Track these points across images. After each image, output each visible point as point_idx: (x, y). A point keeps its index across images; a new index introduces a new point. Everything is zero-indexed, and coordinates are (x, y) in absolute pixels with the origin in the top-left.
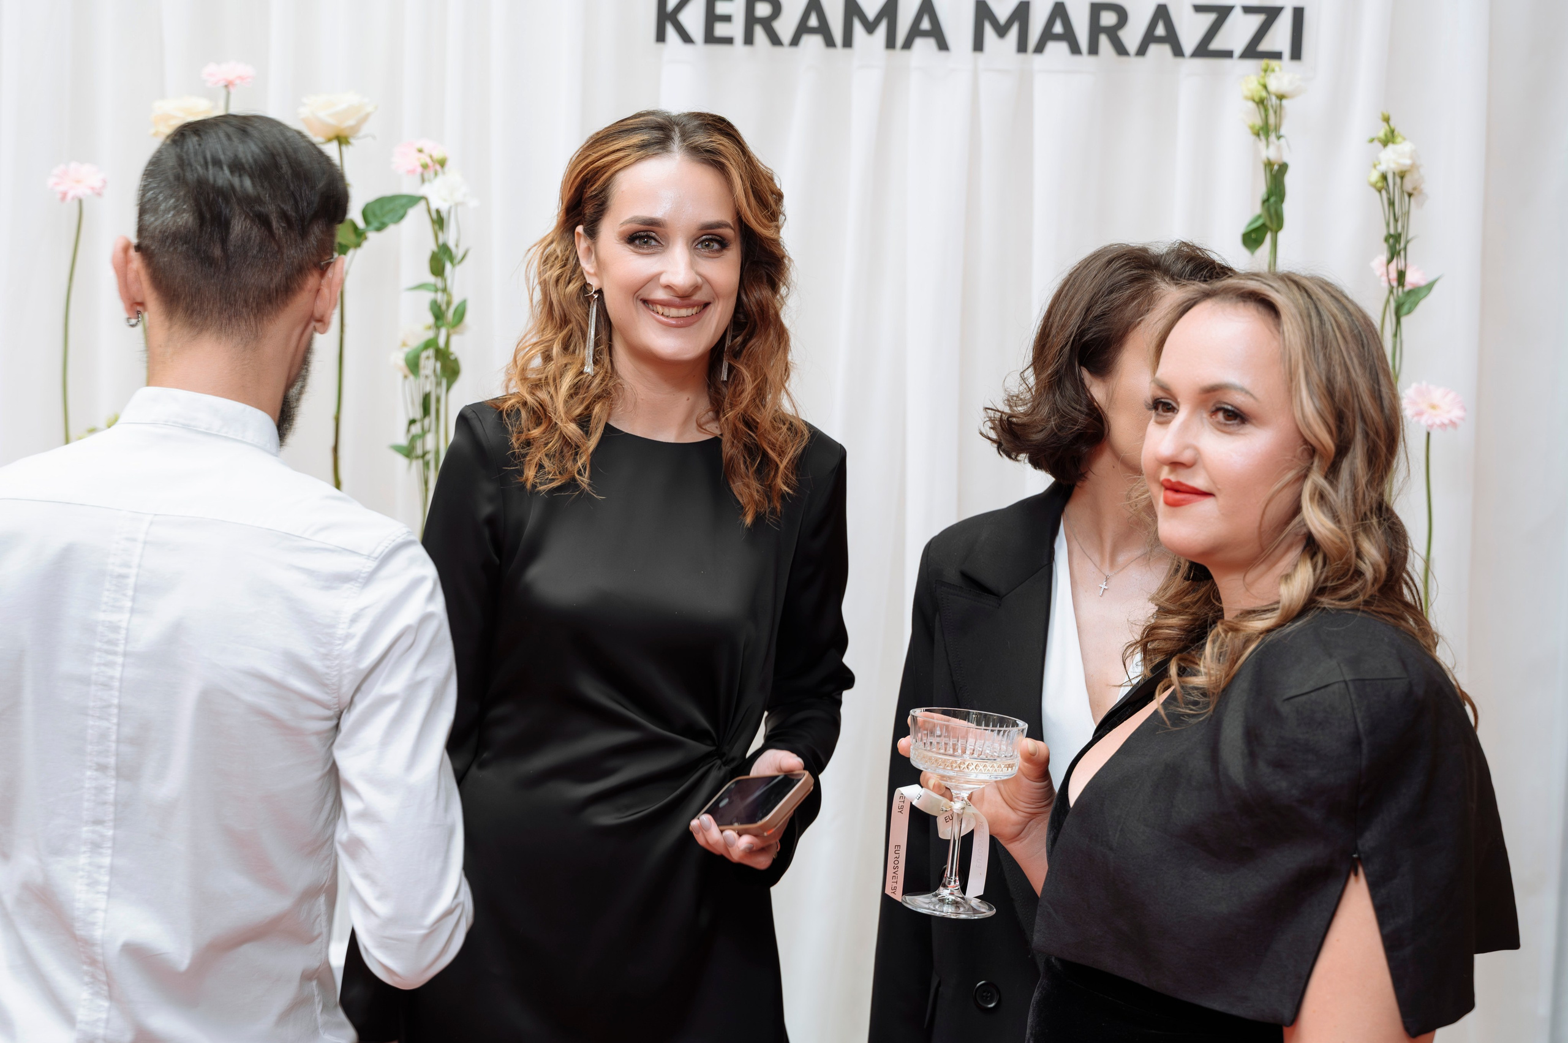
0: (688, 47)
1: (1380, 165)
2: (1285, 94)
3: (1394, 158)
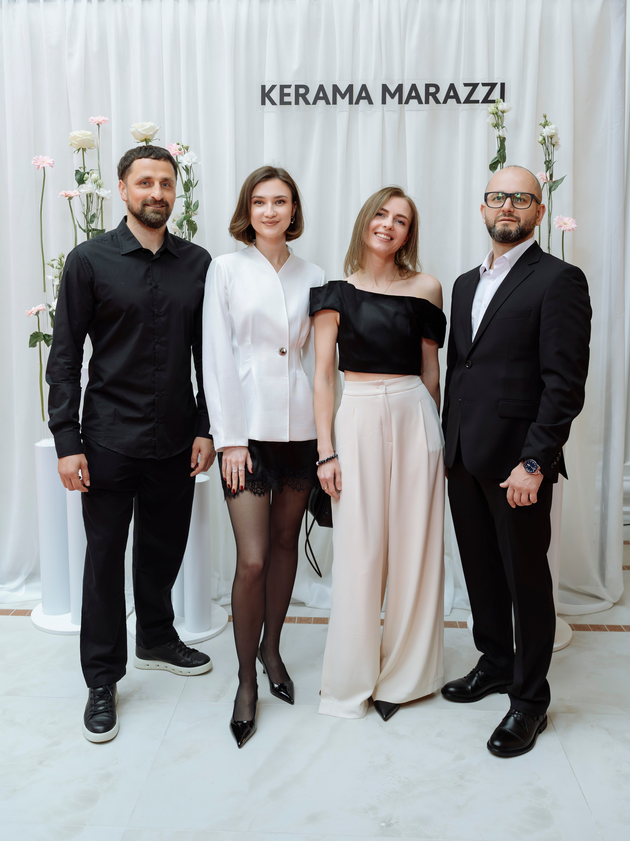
1: (543, 134)
2: (505, 111)
3: (549, 130)
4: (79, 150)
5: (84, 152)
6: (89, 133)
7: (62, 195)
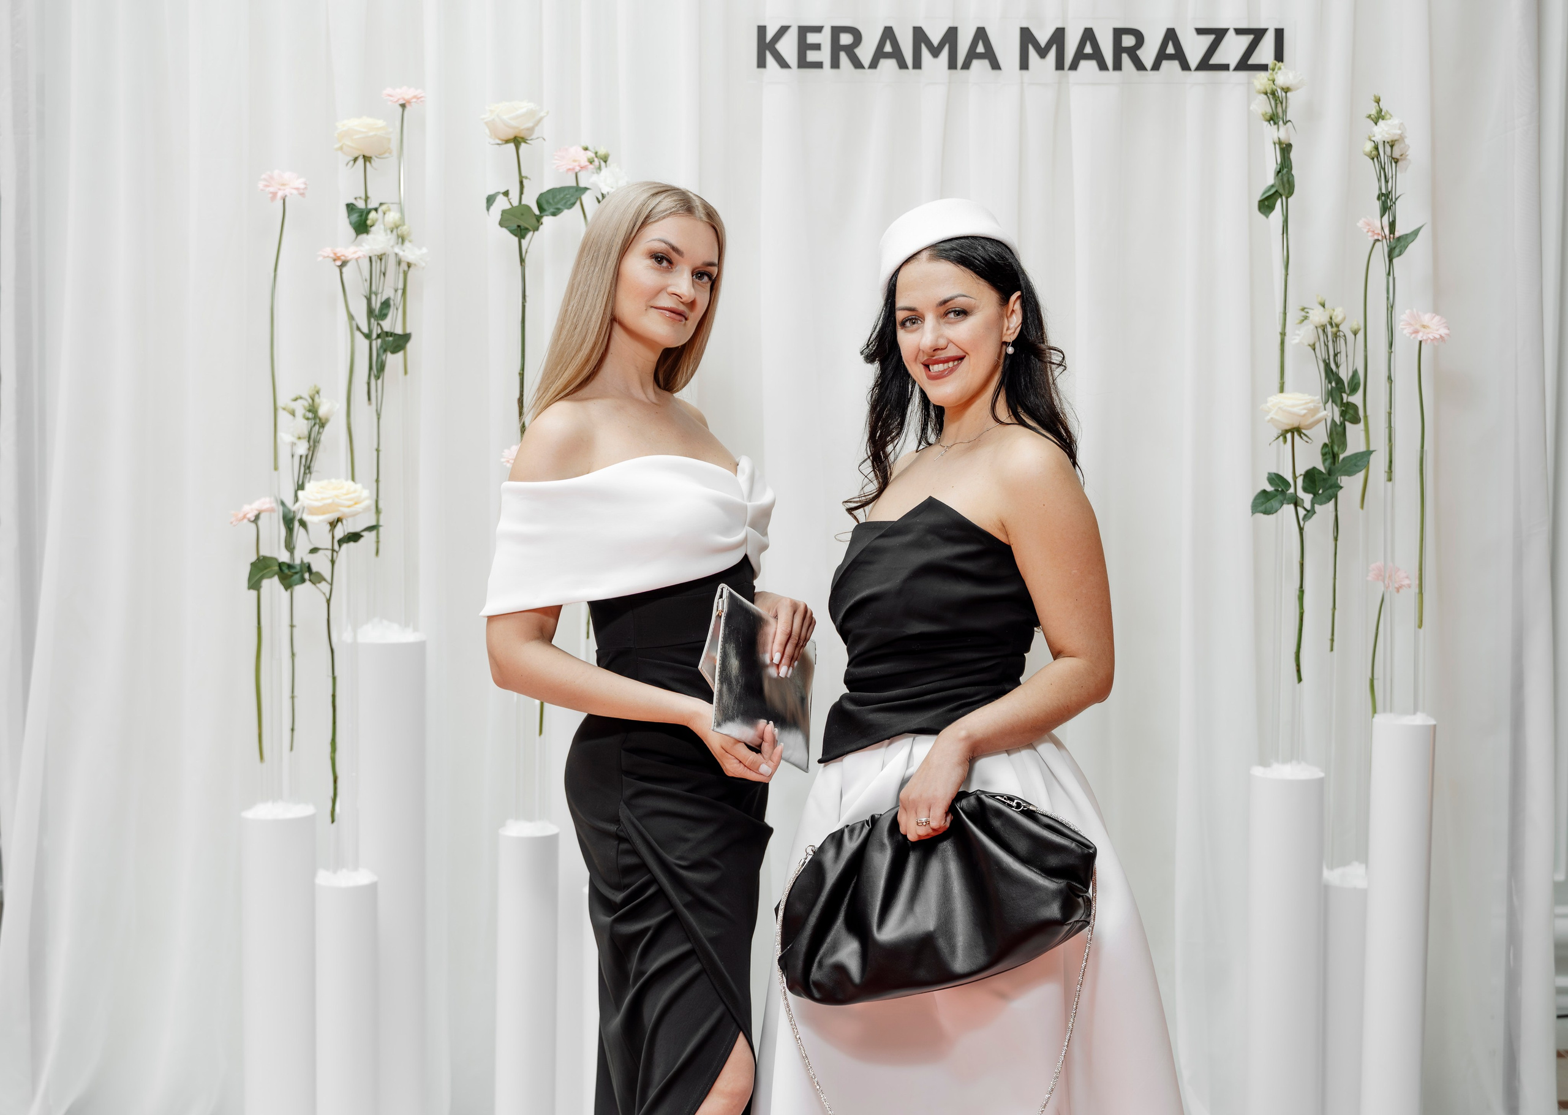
0: (785, 71)
1: (1374, 136)
2: (1291, 87)
3: (1386, 129)
4: (355, 160)
5: (368, 164)
6: (381, 123)
7: (328, 257)
